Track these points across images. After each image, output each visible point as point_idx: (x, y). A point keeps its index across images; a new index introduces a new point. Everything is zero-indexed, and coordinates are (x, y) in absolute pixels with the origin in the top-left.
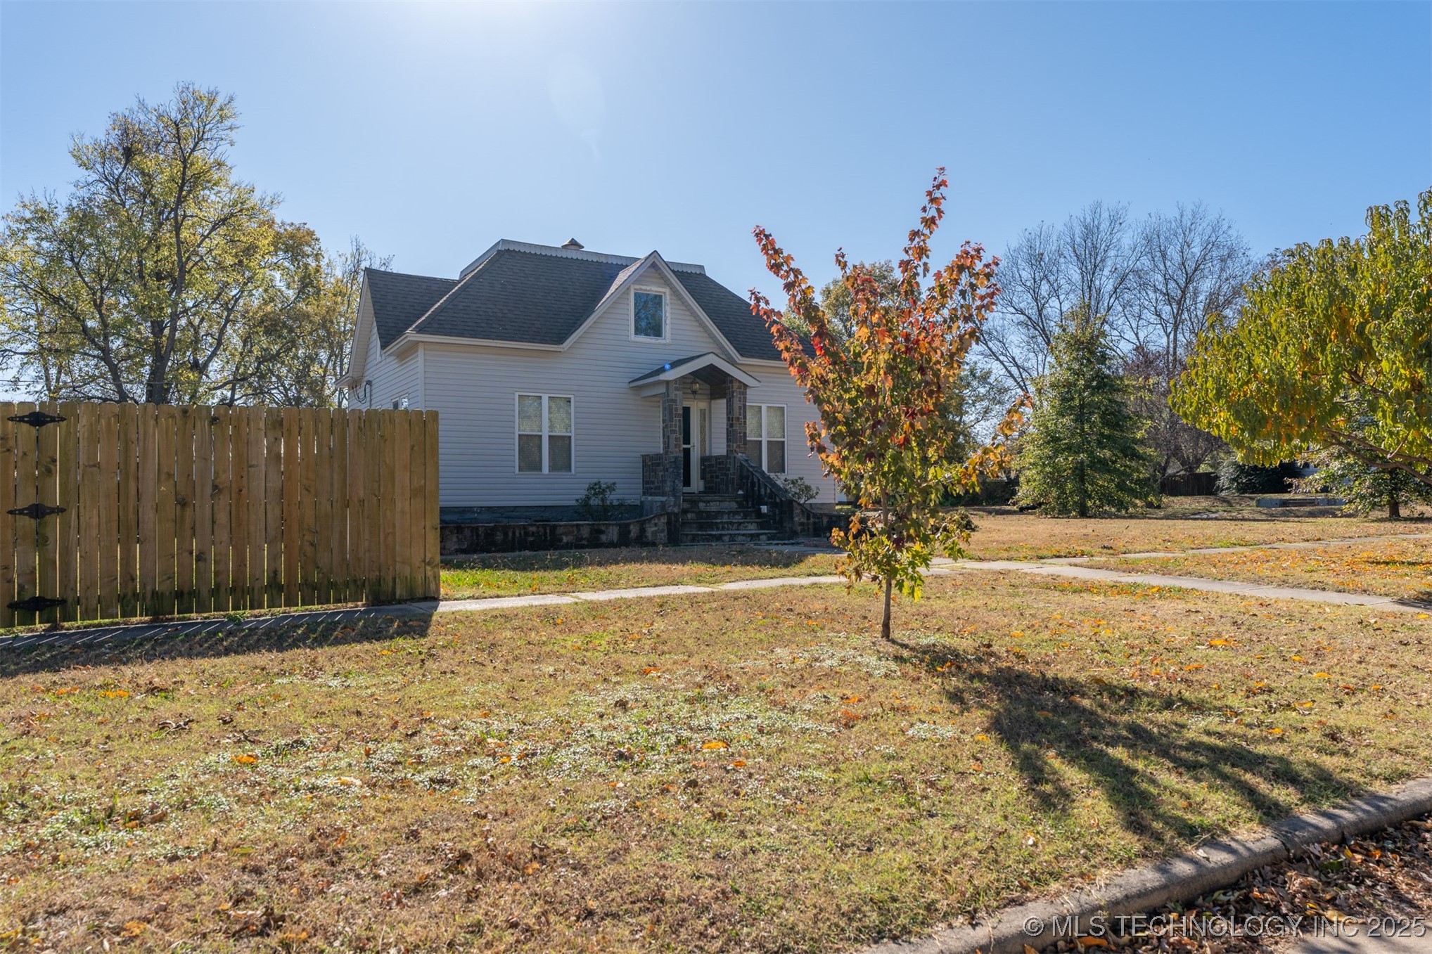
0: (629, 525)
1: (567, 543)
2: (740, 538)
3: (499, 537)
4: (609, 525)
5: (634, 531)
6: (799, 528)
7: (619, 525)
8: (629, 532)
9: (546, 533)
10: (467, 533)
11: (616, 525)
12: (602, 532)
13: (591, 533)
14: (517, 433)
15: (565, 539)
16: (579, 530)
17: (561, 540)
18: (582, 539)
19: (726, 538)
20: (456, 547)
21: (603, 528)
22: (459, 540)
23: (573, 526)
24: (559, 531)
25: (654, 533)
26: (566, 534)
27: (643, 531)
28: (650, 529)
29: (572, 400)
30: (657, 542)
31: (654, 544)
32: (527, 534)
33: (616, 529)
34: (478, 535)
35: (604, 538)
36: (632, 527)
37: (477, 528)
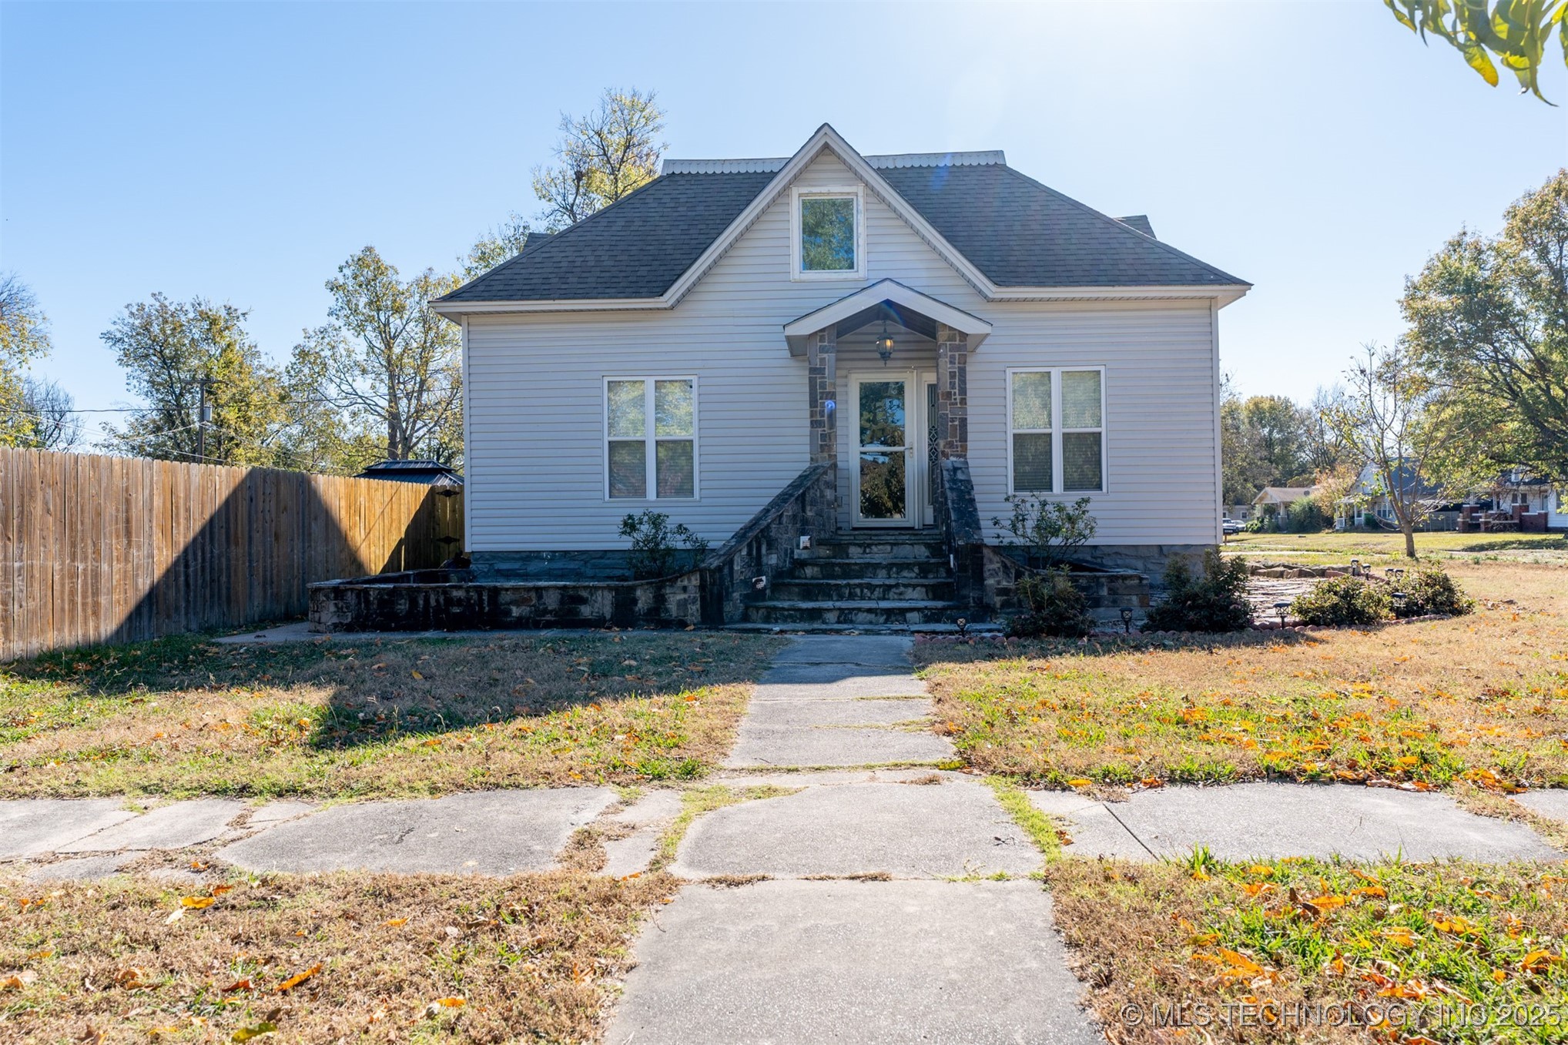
0: (633, 589)
1: (520, 618)
2: (862, 616)
3: (403, 606)
4: (596, 588)
5: (644, 598)
6: (998, 600)
7: (616, 589)
8: (635, 601)
9: (481, 600)
10: (351, 598)
11: (609, 588)
12: (584, 601)
13: (562, 602)
14: (606, 439)
15: (515, 611)
16: (540, 597)
17: (509, 613)
18: (546, 612)
19: (832, 617)
20: (335, 620)
21: (585, 594)
22: (339, 611)
23: (529, 589)
24: (505, 597)
25: (682, 604)
26: (517, 603)
27: (660, 599)
28: (674, 598)
29: (695, 384)
30: (689, 619)
31: (681, 625)
32: (449, 601)
33: (609, 597)
34: (368, 602)
35: (586, 611)
36: (639, 593)
37: (366, 591)
